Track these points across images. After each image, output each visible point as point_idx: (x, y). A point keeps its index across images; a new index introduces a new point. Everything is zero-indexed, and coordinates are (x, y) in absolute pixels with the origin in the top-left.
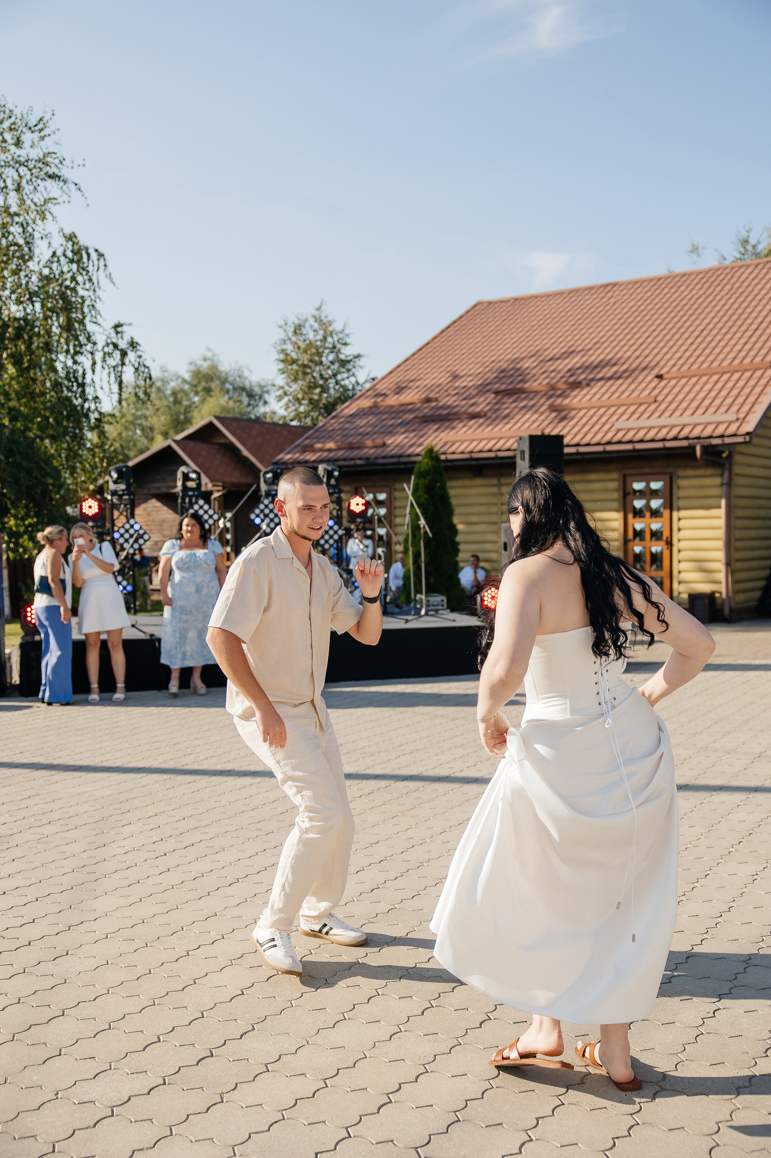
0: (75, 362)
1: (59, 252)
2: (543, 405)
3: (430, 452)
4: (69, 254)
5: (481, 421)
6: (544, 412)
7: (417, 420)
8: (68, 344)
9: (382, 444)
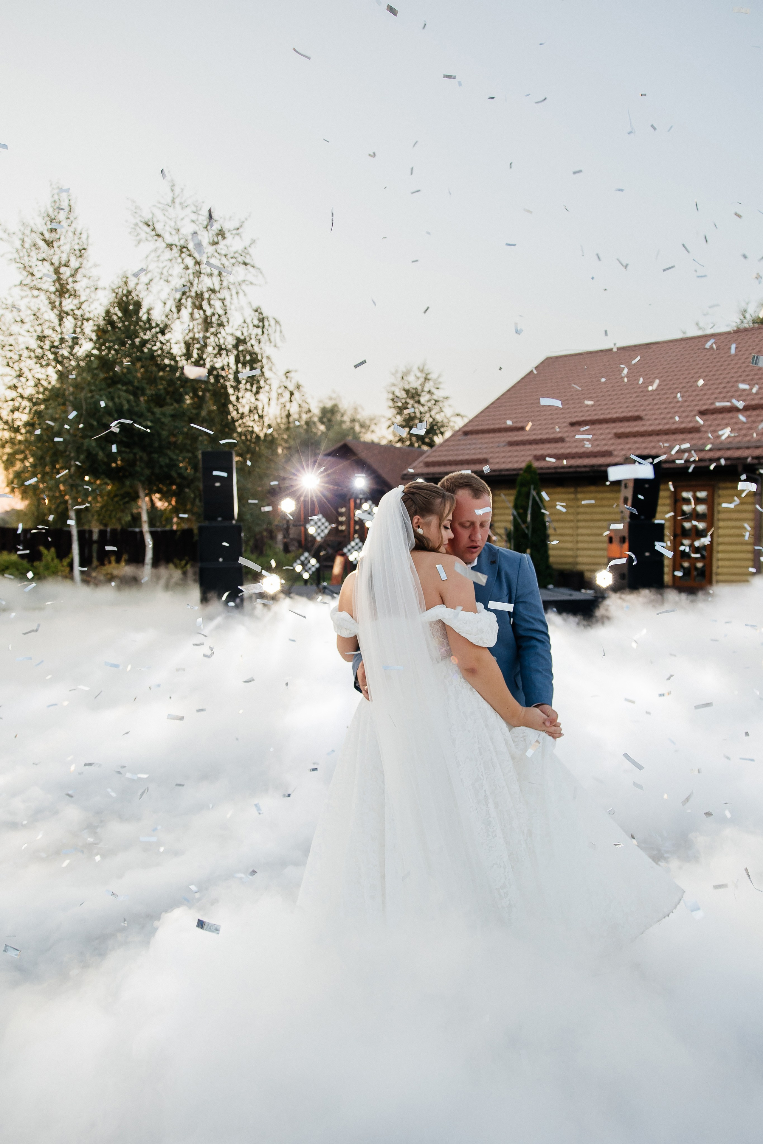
0: (257, 399)
1: (248, 321)
2: (609, 433)
3: (529, 468)
4: (256, 322)
5: (561, 445)
6: (611, 439)
7: (511, 444)
8: (252, 386)
9: (485, 461)
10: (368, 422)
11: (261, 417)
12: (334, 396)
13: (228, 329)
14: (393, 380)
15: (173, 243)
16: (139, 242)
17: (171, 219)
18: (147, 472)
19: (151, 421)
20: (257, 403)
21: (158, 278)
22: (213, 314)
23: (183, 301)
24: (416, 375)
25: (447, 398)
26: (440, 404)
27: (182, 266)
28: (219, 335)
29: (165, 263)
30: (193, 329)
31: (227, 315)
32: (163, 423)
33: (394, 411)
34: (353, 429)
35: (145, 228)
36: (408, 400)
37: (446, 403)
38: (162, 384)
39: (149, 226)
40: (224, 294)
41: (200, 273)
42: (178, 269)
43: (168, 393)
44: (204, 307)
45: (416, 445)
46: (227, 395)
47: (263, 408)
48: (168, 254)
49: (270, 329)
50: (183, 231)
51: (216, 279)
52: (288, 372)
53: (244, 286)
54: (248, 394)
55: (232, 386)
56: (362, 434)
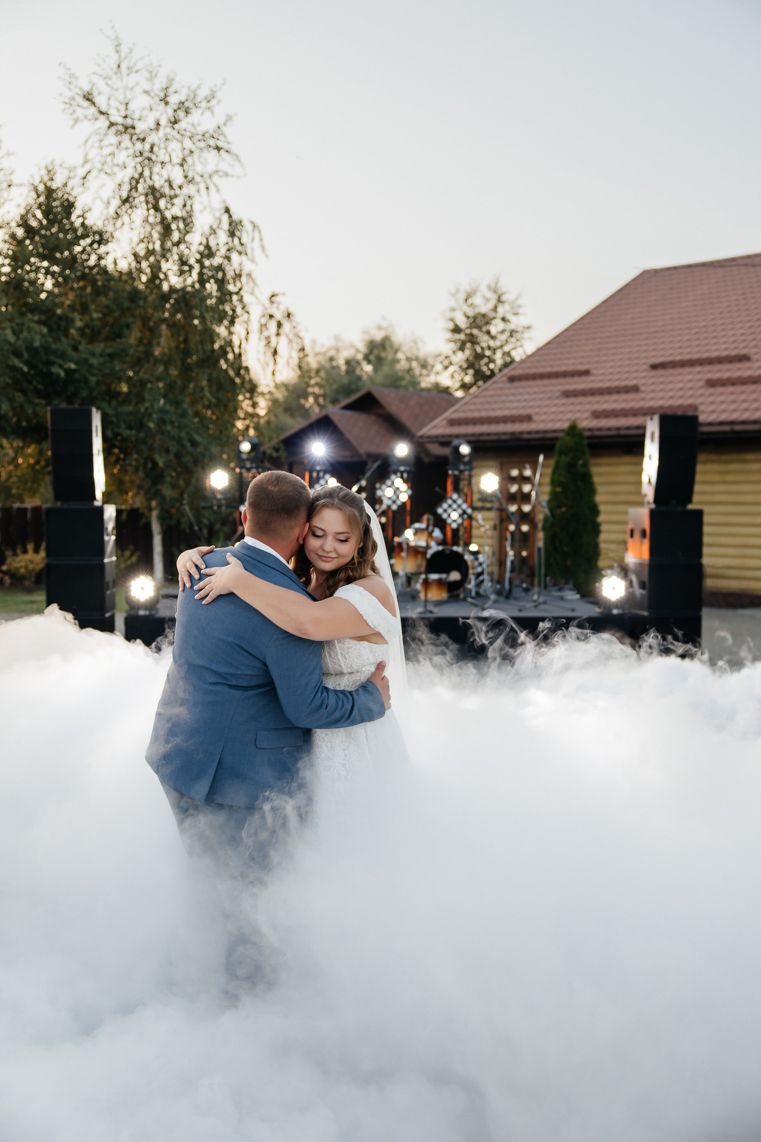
2: (700, 380)
3: (573, 429)
4: (227, 228)
5: (633, 396)
6: (701, 388)
7: (567, 394)
9: (528, 418)
10: (431, 361)
12: (384, 324)
14: (452, 303)
15: (121, 122)
16: (77, 120)
17: (116, 90)
19: (76, 363)
21: (98, 170)
22: (173, 218)
24: (484, 297)
25: (528, 328)
26: (519, 336)
27: (132, 153)
29: (111, 149)
33: (453, 346)
34: (410, 370)
35: (84, 102)
36: (474, 331)
37: (527, 335)
39: (91, 99)
40: (188, 189)
44: (162, 208)
49: (245, 237)
52: (273, 296)
53: (216, 178)
56: (422, 378)
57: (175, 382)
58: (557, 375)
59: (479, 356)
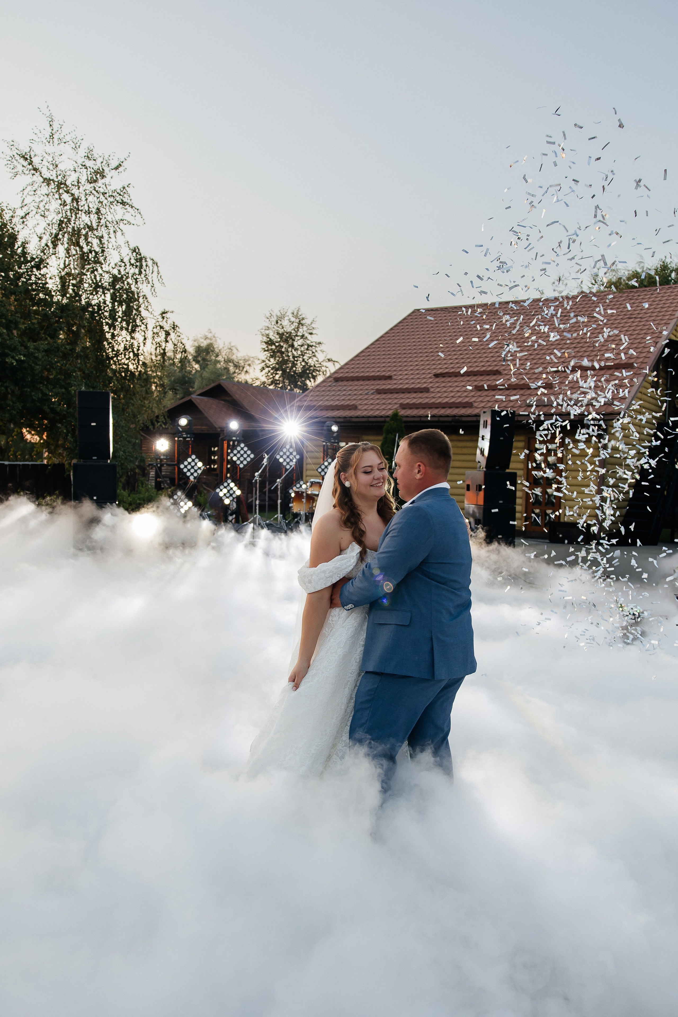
0: (132, 338)
1: (126, 260)
2: (469, 386)
3: (395, 416)
4: (133, 261)
5: (425, 395)
6: (471, 391)
7: (379, 392)
8: (128, 324)
9: (355, 407)
10: (241, 363)
11: (136, 355)
12: (209, 336)
13: (106, 267)
14: (267, 324)
15: (51, 178)
16: (16, 174)
18: (19, 405)
19: (24, 356)
20: (132, 341)
21: (34, 212)
22: (91, 252)
23: (60, 236)
24: (289, 320)
25: (319, 344)
26: (313, 349)
27: (59, 202)
28: (96, 272)
29: (42, 198)
30: (69, 265)
31: (105, 253)
32: (36, 358)
33: (268, 354)
34: (227, 369)
35: (22, 161)
36: (282, 344)
37: (318, 348)
38: (36, 318)
39: (26, 159)
40: (102, 231)
41: (78, 209)
42: (55, 205)
43: (42, 328)
44: (81, 244)
45: (289, 387)
46: (103, 332)
47: (139, 347)
48: (45, 189)
49: (147, 270)
50: (61, 167)
51: (94, 217)
53: (122, 226)
54: (124, 332)
55: (107, 324)
56: (236, 375)
57: (92, 372)
58: (368, 378)
59: (285, 362)
